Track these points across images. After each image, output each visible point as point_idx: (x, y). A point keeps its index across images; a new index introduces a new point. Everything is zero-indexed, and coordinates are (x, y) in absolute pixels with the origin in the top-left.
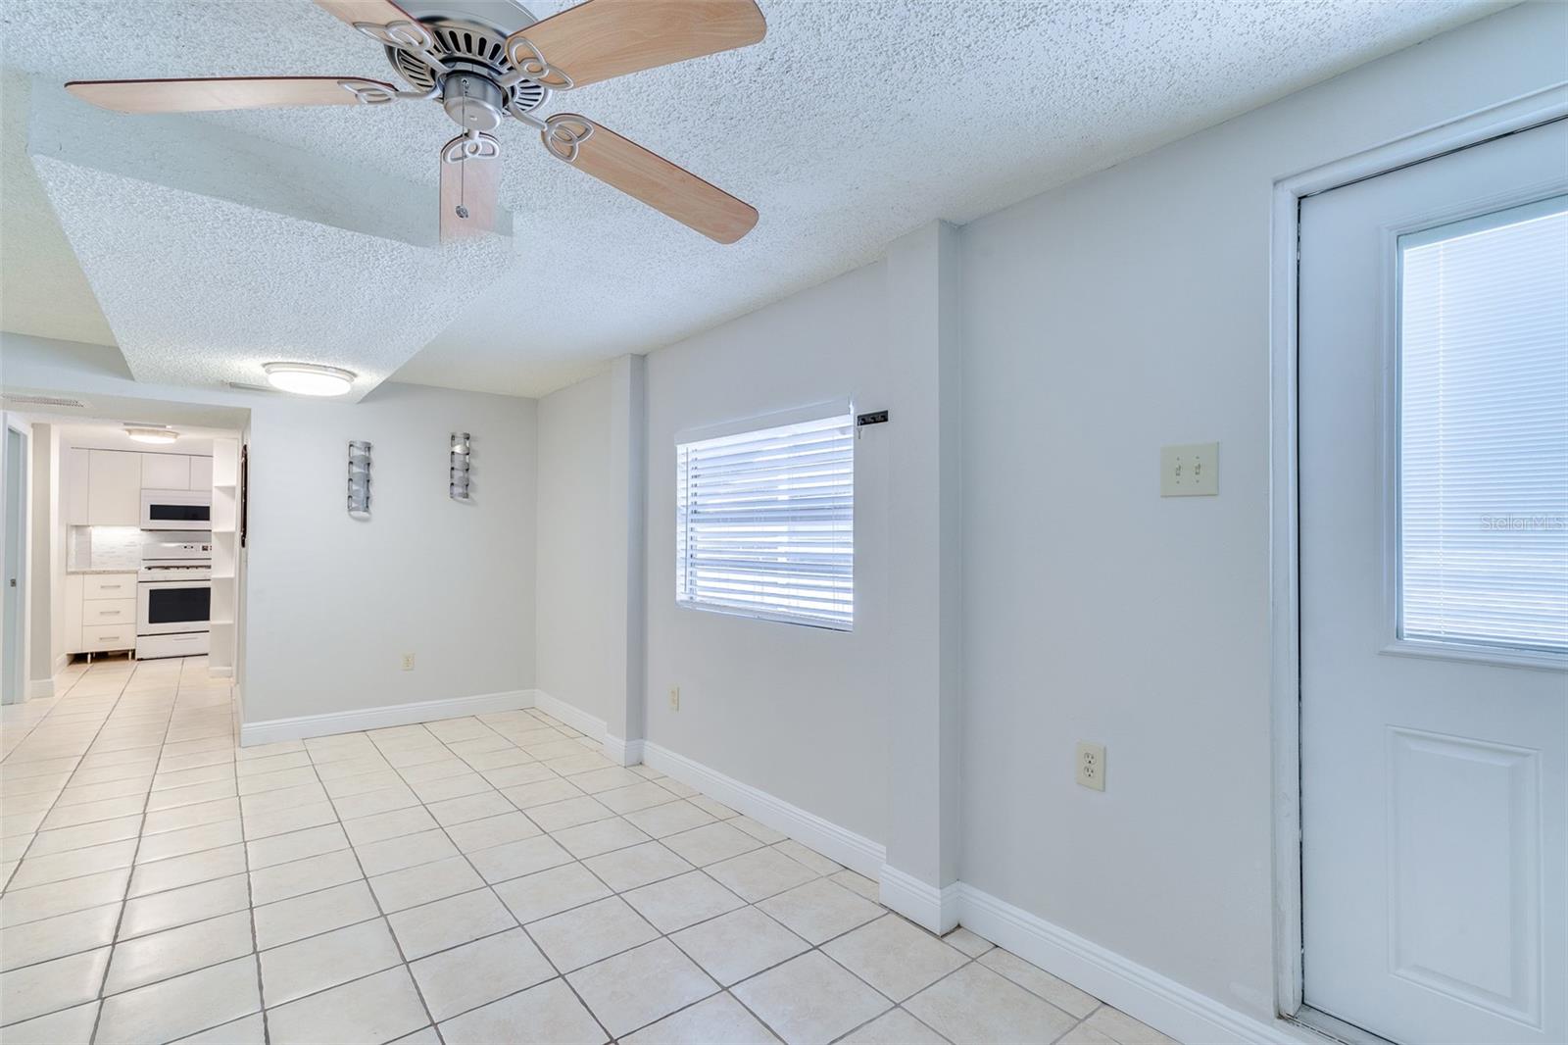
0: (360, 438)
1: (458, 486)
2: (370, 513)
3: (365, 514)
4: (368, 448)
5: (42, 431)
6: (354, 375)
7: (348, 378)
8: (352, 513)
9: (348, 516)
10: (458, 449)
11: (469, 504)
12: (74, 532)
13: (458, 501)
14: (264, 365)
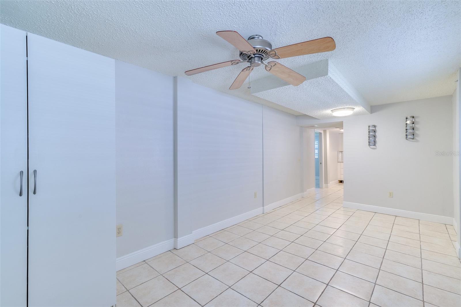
0: (371, 124)
1: (409, 135)
2: (376, 146)
3: (375, 147)
4: (375, 126)
5: (325, 131)
6: (354, 109)
7: (352, 110)
8: (371, 147)
9: (370, 148)
10: (408, 122)
11: (415, 141)
12: (340, 153)
13: (410, 141)
14: (331, 111)
